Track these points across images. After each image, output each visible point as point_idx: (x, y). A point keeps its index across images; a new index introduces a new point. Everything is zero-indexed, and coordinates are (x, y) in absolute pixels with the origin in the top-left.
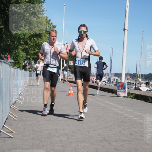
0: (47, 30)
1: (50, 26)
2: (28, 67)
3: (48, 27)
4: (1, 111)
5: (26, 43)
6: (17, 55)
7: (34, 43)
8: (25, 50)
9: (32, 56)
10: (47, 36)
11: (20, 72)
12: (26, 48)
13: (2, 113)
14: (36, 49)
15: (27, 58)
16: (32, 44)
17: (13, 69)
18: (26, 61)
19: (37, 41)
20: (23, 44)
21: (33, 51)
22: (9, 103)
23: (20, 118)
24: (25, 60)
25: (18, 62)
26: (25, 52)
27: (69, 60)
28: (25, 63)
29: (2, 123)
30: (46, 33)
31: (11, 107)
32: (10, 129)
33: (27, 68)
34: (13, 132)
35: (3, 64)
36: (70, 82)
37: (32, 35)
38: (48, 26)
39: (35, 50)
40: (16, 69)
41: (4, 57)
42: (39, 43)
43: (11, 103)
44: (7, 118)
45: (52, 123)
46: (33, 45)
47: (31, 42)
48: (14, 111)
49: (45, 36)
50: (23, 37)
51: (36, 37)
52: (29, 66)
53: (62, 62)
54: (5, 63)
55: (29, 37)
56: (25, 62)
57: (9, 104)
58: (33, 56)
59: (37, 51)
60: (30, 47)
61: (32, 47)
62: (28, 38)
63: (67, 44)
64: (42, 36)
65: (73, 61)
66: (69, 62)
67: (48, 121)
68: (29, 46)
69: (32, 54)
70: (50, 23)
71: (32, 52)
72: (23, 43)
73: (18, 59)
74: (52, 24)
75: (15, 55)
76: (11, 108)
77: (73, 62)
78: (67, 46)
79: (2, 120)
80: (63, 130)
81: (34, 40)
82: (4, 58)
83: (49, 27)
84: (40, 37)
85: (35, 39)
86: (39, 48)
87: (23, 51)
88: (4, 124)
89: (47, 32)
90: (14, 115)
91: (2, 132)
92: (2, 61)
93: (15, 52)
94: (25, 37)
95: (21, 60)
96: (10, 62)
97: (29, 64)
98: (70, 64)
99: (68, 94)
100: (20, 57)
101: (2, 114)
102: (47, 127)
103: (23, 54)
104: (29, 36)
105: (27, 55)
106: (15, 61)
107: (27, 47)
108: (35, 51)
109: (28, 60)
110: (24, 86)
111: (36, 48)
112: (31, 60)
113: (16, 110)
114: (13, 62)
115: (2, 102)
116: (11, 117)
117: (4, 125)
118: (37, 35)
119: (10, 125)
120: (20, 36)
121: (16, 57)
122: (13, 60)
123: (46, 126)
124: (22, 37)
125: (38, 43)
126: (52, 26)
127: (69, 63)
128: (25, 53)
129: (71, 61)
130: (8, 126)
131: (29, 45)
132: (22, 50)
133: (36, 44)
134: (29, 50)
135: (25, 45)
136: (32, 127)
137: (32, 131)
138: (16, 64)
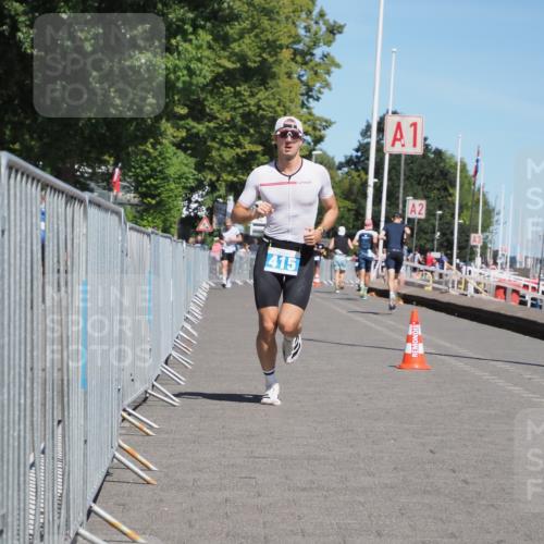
0: (300, 46)
1: (314, 27)
2: (204, 226)
3: (302, 32)
4: (83, 439)
5: (198, 112)
6: (153, 169)
7: (235, 109)
8: (193, 145)
9: (225, 176)
10: (300, 77)
11: (170, 249)
12: (197, 134)
13: (85, 449)
14: (245, 141)
15: (200, 185)
16: (226, 115)
17: (135, 234)
18: (195, 197)
19: (252, 101)
20: (182, 117)
21: (232, 147)
22: (115, 403)
23: (167, 475)
24: (193, 190)
25: (158, 203)
26: (191, 155)
27: (406, 195)
28: (194, 206)
29: (84, 498)
30: (293, 59)
31: (124, 419)
32: (124, 523)
33: (201, 232)
34: (134, 541)
35: (92, 211)
36: (407, 299)
37: (228, 71)
38: (303, 25)
39: (239, 145)
40: (149, 235)
41: (90, 178)
42: (259, 107)
43: (126, 403)
44: (108, 474)
45: (326, 497)
46: (233, 119)
47: (223, 105)
48: (141, 438)
49: (289, 75)
50: (184, 82)
51: (246, 82)
52: (211, 222)
53: (374, 205)
54: (99, 206)
55: (214, 80)
56: (190, 201)
57: (119, 405)
58: (229, 173)
59: (249, 147)
60: (218, 128)
61: (226, 130)
62: (207, 85)
63: (394, 113)
64: (274, 76)
65: (426, 197)
66: (405, 202)
67: (304, 490)
68: (212, 125)
69: (225, 166)
70: (315, 13)
71: (228, 155)
72: (183, 111)
73: (156, 187)
74: (322, 15)
75: (142, 168)
76: (126, 424)
77: (424, 202)
78: (399, 126)
79: (85, 482)
80: (379, 534)
81: (237, 94)
82: (93, 185)
83: (307, 29)
84: (263, 83)
85: (243, 88)
86: (261, 134)
87: (185, 150)
88: (95, 501)
89: (298, 58)
90: (139, 457)
91: (85, 538)
92: (86, 195)
93: (146, 152)
94: (194, 81)
95: (171, 190)
96: (121, 204)
97: (211, 212)
98: (409, 215)
99: (399, 362)
100: (166, 178)
101: (85, 455)
102: (299, 517)
103: (182, 163)
104: (209, 76)
105: (200, 167)
106: (143, 196)
107: (201, 128)
108: (239, 151)
109: (207, 194)
110: (187, 319)
111: (245, 132)
112: (222, 191)
113: (148, 435)
114: (136, 201)
115: (86, 393)
116: (128, 468)
117: (96, 508)
118: (250, 69)
119: (122, 508)
120: (172, 76)
121: (150, 177)
122: (136, 190)
123: (292, 515)
124: (180, 85)
125: (254, 109)
126: (324, 28)
127: (404, 206)
128: (192, 161)
129: (415, 197)
130: (111, 513)
131: (213, 118)
132: (178, 146)
133: (246, 116)
134: (209, 143)
135: (194, 120)
136: (228, 517)
137: (228, 535)
138: (150, 209)
